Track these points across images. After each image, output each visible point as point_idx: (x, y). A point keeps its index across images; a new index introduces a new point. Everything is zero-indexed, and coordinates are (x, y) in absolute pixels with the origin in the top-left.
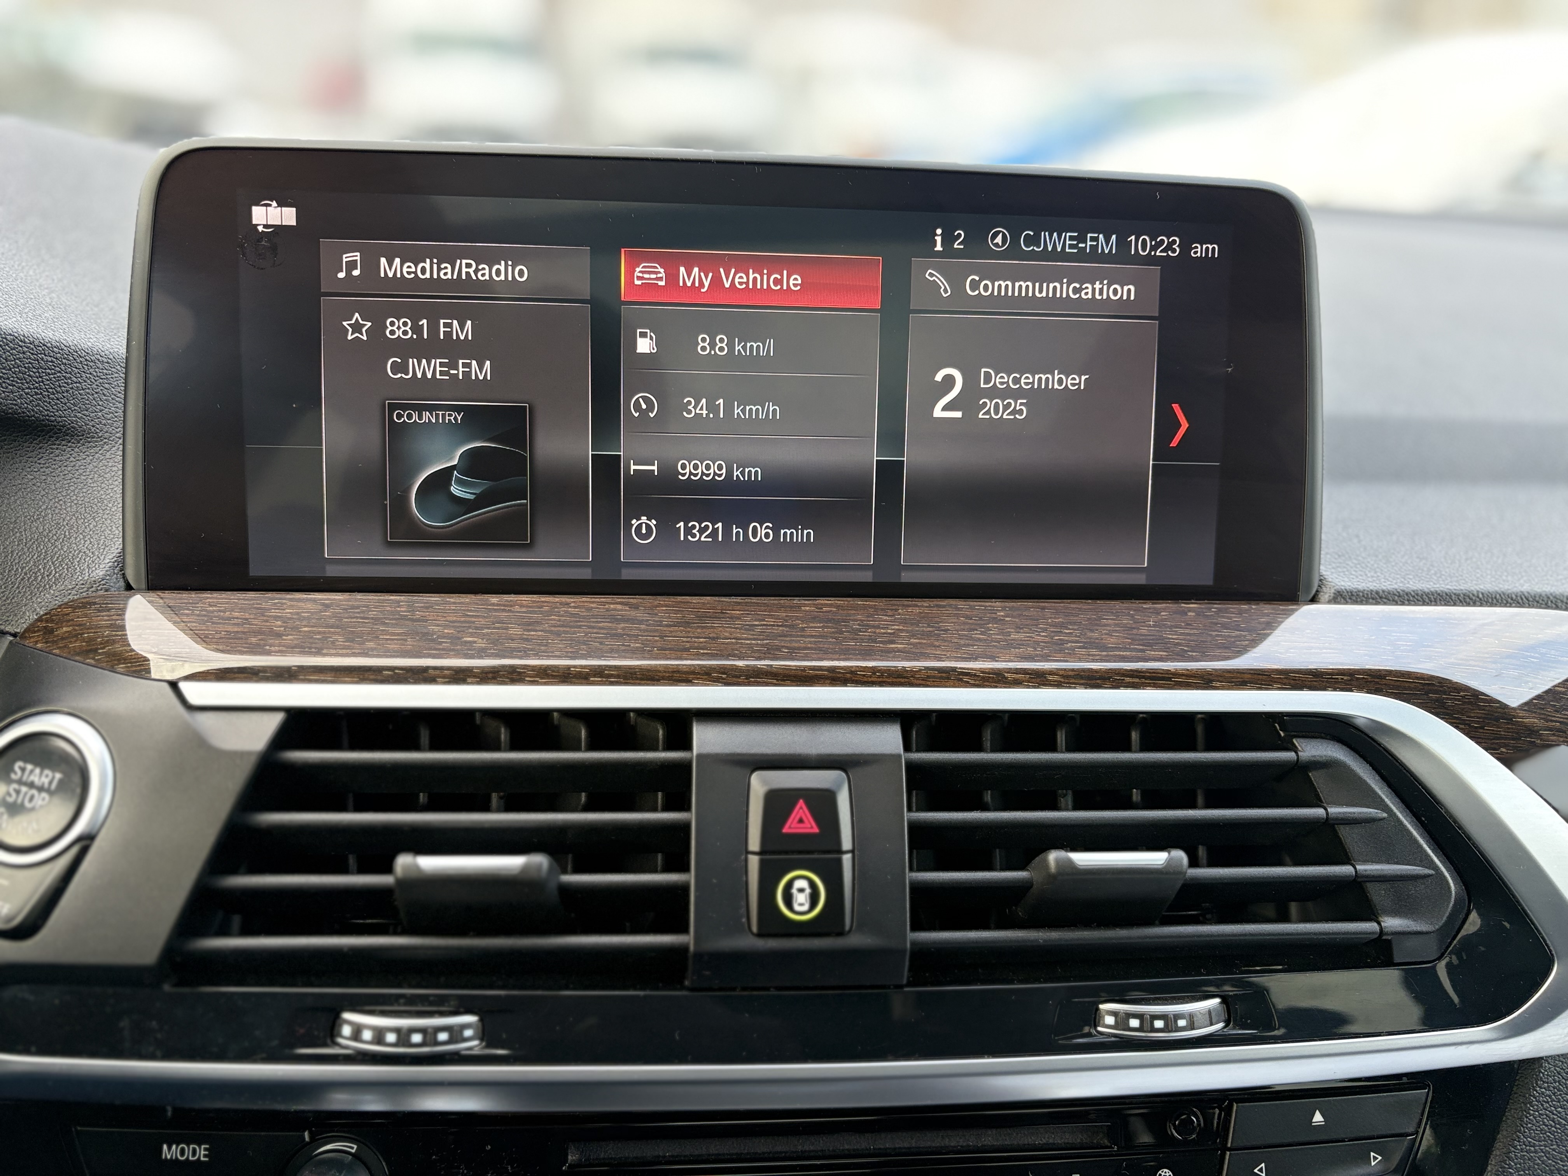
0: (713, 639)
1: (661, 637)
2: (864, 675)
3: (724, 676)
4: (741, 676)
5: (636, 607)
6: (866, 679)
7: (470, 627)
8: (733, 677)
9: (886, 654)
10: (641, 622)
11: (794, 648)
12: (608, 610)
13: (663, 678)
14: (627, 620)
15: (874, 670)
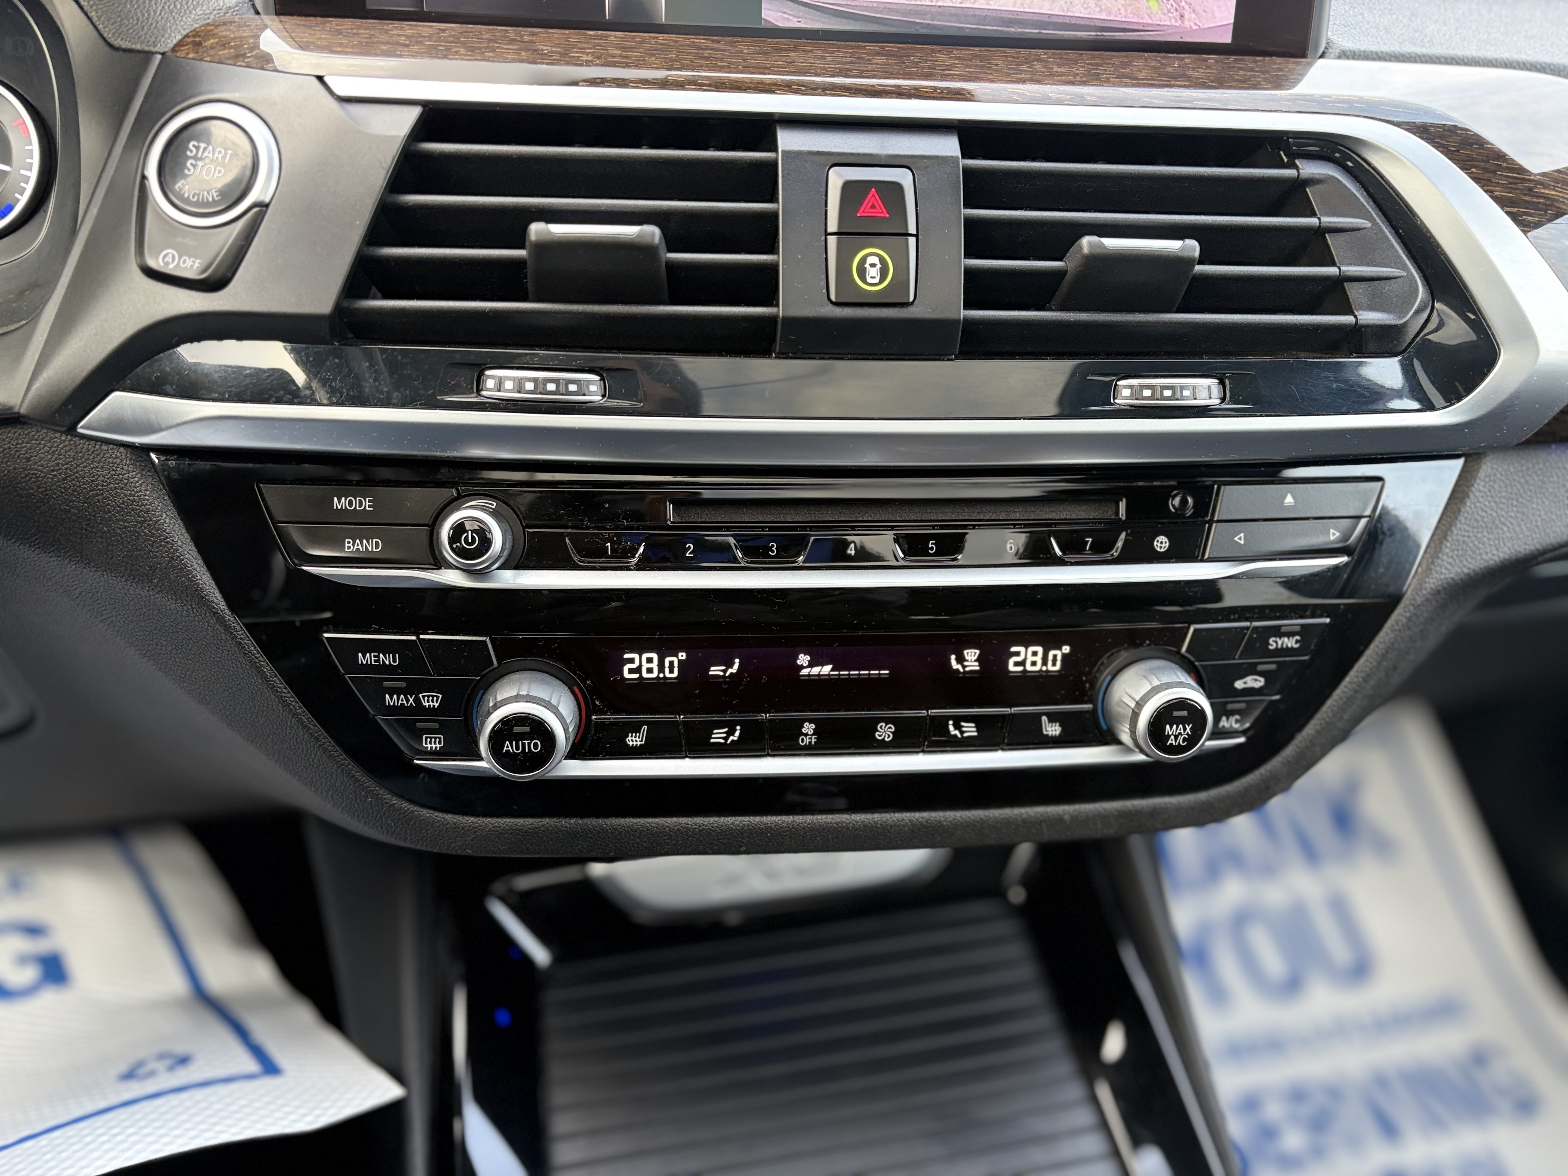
0: (790, 63)
1: (744, 60)
2: (926, 92)
3: (803, 88)
4: (818, 88)
5: (718, 42)
6: (928, 95)
7: (573, 48)
8: (811, 89)
9: (944, 77)
10: (724, 51)
11: (863, 71)
12: (693, 42)
13: (750, 88)
14: (712, 49)
15: (935, 88)
